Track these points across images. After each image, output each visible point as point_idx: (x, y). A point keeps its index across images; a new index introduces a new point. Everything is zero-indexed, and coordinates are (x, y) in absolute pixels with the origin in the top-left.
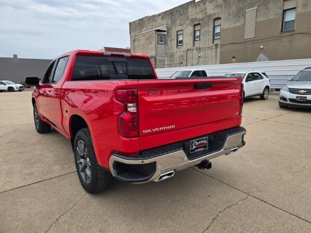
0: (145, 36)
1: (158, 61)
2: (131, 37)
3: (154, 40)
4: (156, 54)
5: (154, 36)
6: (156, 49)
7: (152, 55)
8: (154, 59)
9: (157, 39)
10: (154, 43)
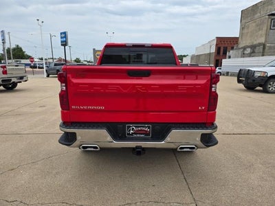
0: (255, 22)
1: (267, 48)
2: (241, 25)
3: (266, 25)
4: (266, 41)
5: (266, 21)
6: (267, 35)
7: (261, 42)
8: (262, 47)
9: (269, 23)
10: (265, 28)
